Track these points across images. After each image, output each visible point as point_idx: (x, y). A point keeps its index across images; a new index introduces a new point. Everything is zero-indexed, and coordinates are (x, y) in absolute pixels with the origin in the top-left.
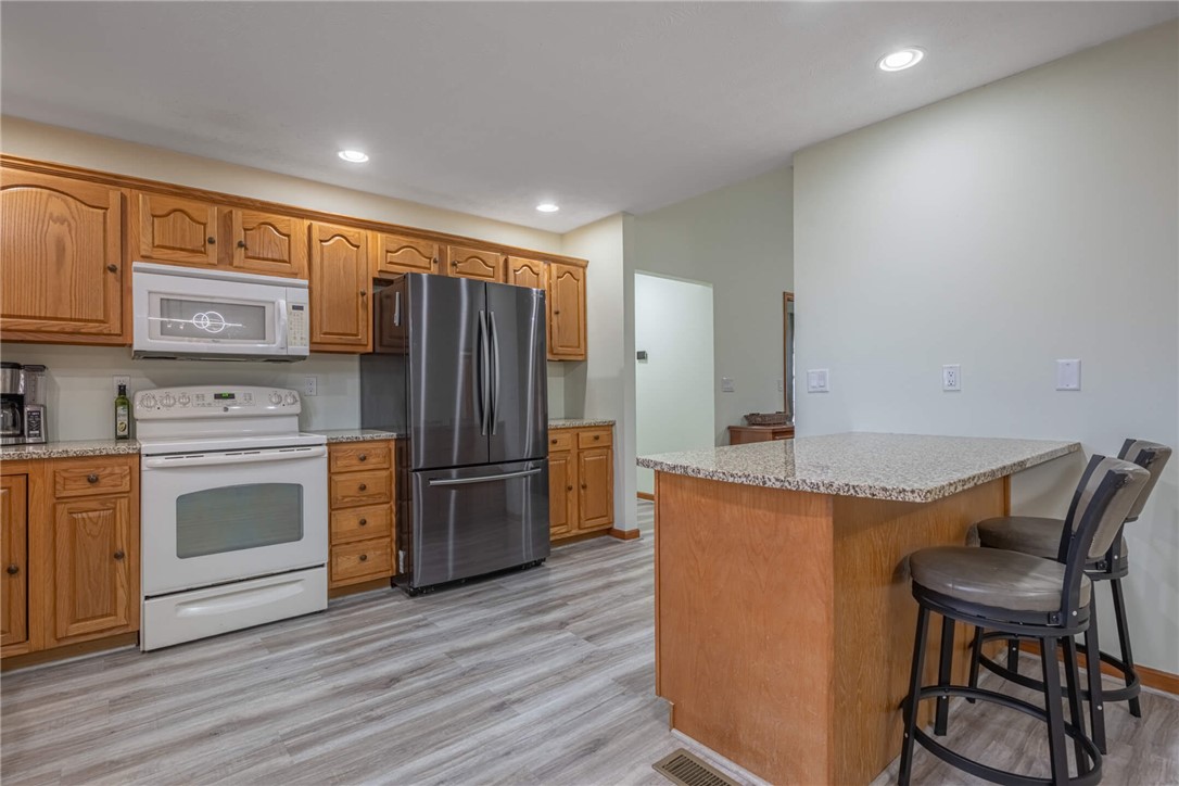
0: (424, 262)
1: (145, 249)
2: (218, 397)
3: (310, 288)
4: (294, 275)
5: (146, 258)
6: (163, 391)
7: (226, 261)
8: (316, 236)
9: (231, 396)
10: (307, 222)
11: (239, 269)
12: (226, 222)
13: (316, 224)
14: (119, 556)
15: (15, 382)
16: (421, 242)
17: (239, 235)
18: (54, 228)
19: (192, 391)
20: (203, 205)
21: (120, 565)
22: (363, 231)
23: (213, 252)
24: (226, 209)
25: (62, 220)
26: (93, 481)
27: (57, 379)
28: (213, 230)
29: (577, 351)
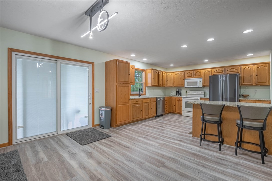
0: (222, 71)
1: (186, 77)
2: (194, 92)
3: (203, 79)
4: (201, 77)
5: (187, 78)
6: (190, 91)
7: (193, 77)
8: (204, 72)
9: (196, 92)
10: (203, 70)
11: (195, 78)
12: (194, 72)
13: (204, 70)
14: (181, 106)
15: (178, 90)
16: (221, 68)
17: (195, 74)
18: (180, 77)
19: (192, 91)
20: (191, 71)
21: (181, 107)
22: (211, 69)
23: (192, 76)
24: (194, 71)
25: (180, 76)
26: (180, 99)
27: (182, 90)
28: (192, 74)
29: (266, 83)
